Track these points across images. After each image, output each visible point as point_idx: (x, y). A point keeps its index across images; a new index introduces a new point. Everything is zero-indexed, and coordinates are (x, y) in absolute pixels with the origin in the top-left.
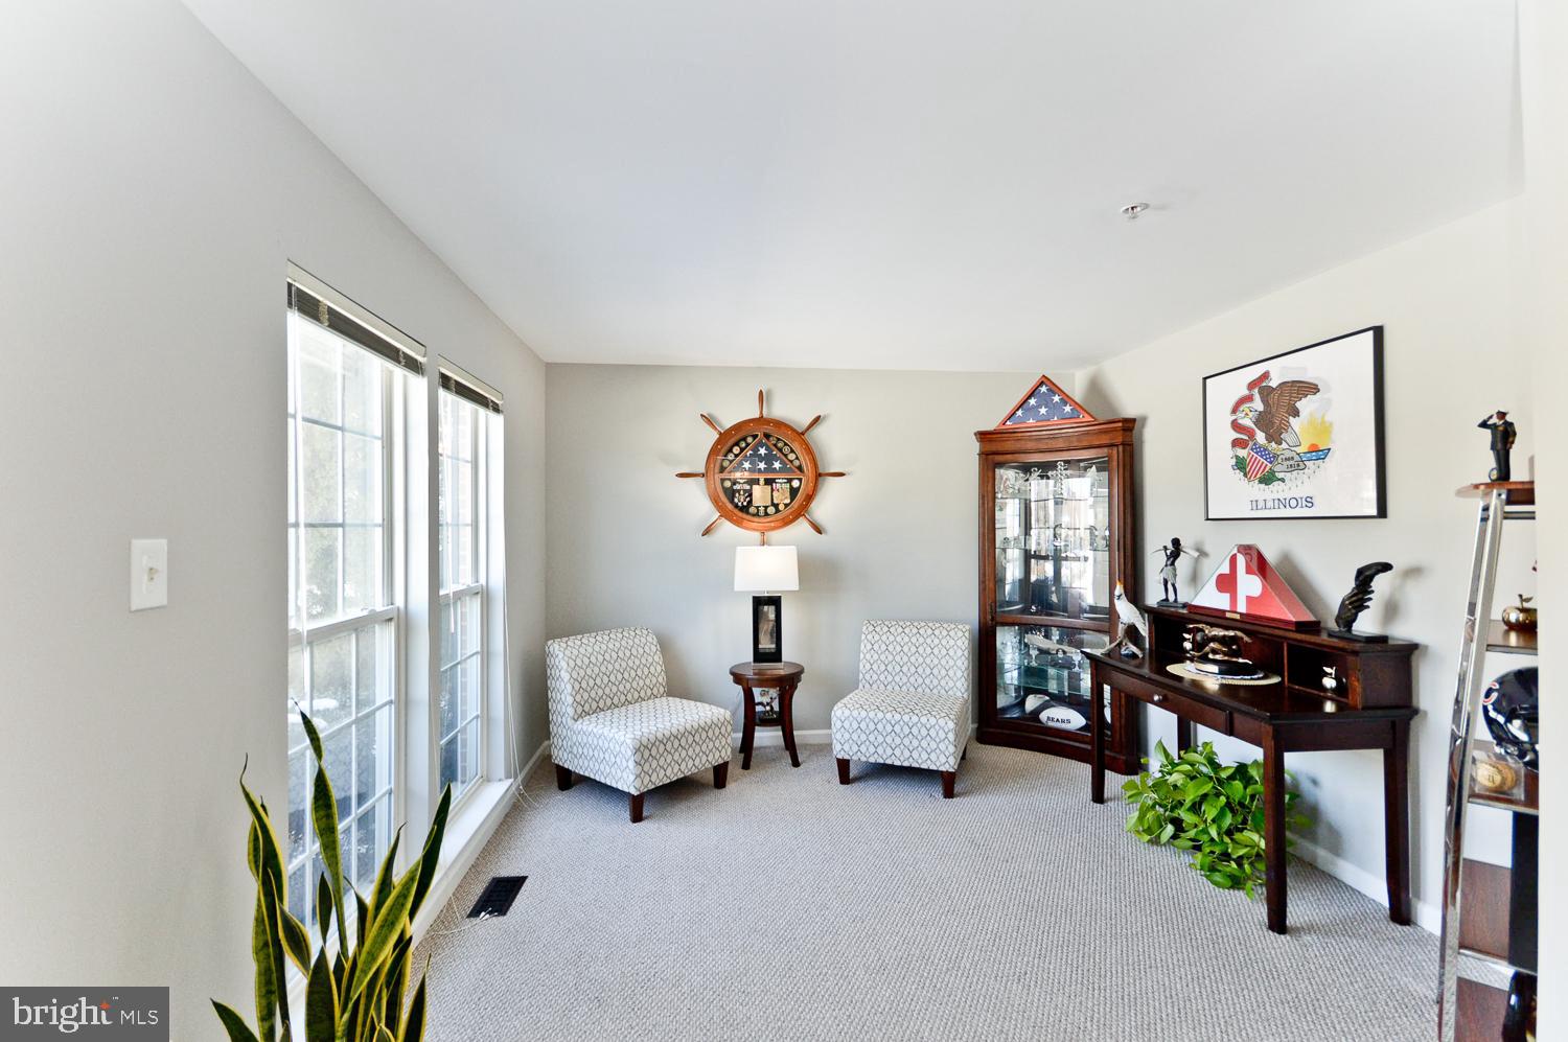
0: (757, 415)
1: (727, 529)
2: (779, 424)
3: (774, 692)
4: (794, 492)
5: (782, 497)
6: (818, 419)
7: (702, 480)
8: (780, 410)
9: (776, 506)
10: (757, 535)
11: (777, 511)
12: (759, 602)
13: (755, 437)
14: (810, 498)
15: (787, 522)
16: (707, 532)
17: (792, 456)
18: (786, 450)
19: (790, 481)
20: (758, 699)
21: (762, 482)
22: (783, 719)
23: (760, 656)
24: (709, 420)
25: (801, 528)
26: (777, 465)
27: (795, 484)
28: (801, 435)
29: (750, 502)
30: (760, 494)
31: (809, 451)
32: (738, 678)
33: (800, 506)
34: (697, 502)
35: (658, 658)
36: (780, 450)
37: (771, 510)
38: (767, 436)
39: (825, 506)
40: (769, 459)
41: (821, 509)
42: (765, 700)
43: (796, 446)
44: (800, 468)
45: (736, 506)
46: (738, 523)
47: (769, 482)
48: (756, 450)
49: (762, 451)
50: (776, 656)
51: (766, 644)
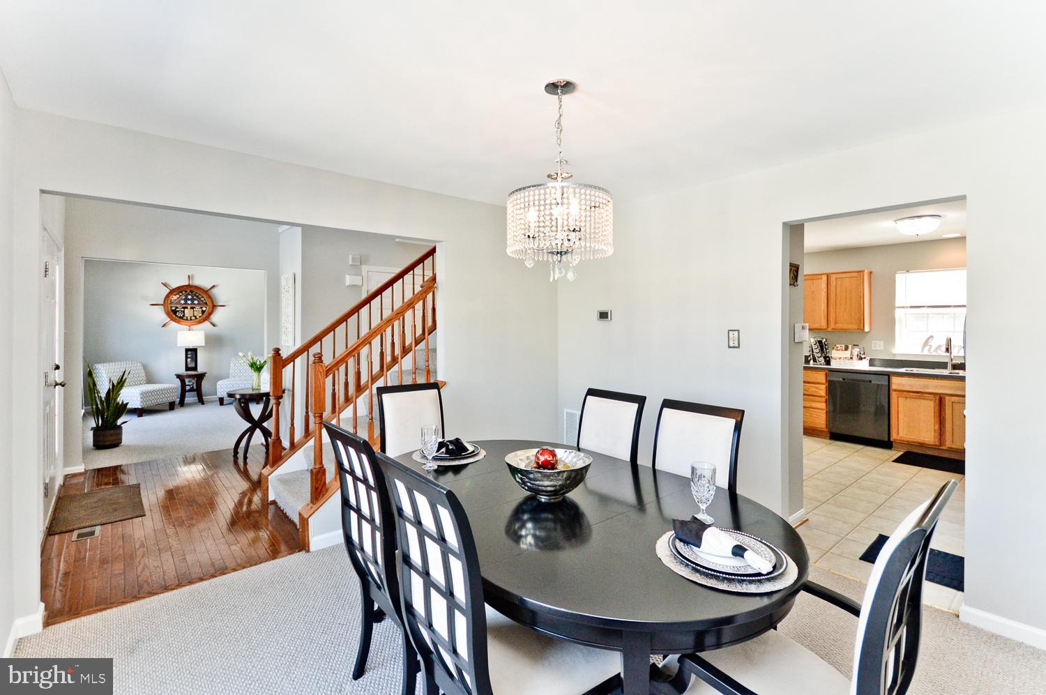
0: (188, 284)
1: (173, 325)
2: (197, 288)
3: (194, 381)
4: (203, 312)
5: (198, 312)
6: (214, 286)
7: (162, 307)
8: (197, 282)
9: (195, 317)
10: (187, 327)
11: (196, 318)
12: (187, 350)
13: (186, 291)
14: (210, 314)
15: (200, 322)
16: (164, 326)
17: (202, 299)
18: (200, 296)
19: (201, 308)
20: (187, 383)
21: (189, 307)
22: (198, 391)
23: (187, 369)
24: (165, 285)
25: (206, 325)
26: (196, 302)
27: (204, 309)
28: (206, 292)
29: (184, 315)
30: (188, 313)
31: (210, 297)
32: (178, 376)
33: (206, 317)
34: (160, 315)
35: (142, 371)
36: (197, 297)
37: (193, 318)
38: (192, 292)
39: (217, 317)
40: (192, 300)
41: (214, 318)
42: (190, 384)
43: (204, 296)
44: (206, 303)
45: (177, 316)
46: (179, 322)
47: (192, 308)
48: (186, 296)
49: (190, 297)
50: (195, 369)
51: (191, 365)
